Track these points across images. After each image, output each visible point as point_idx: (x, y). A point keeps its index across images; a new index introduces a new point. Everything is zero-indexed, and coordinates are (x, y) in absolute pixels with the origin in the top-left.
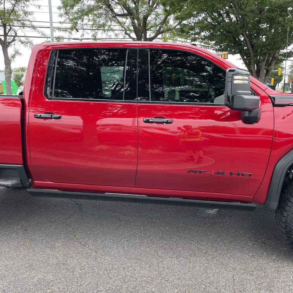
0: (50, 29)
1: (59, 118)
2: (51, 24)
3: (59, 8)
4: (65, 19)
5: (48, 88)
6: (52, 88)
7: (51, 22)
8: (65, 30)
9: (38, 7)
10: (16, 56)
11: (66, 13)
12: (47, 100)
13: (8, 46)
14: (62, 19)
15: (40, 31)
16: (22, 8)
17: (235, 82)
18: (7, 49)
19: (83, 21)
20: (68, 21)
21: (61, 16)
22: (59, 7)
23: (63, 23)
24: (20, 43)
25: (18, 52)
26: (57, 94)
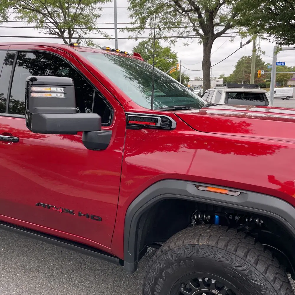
2: (116, 26)
3: (129, 9)
4: (136, 19)
7: (116, 23)
8: (133, 30)
14: (133, 20)
15: (103, 33)
20: (138, 21)
21: (131, 16)
22: (128, 7)
23: (134, 23)
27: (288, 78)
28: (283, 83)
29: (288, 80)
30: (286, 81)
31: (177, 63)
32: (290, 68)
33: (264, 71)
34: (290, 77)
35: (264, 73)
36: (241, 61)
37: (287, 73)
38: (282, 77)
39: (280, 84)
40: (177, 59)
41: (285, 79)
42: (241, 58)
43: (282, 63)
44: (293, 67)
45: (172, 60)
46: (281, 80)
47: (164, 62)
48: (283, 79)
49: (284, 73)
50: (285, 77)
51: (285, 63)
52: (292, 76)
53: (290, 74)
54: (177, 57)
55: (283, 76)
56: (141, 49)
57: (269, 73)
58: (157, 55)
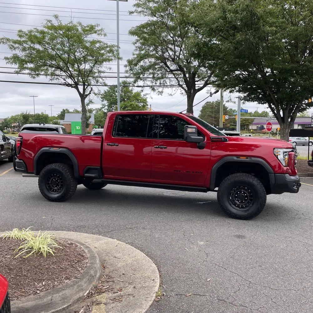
0: (117, 78)
1: (118, 145)
3: (126, 66)
5: (114, 132)
6: (115, 132)
9: (109, 69)
10: (90, 105)
11: (131, 70)
12: (113, 137)
13: (85, 98)
16: (97, 68)
17: (188, 131)
18: (84, 100)
19: (144, 75)
20: (132, 75)
21: (127, 72)
24: (94, 94)
25: (91, 101)
26: (118, 135)
27: (249, 123)
28: (246, 127)
29: (249, 124)
30: (248, 125)
31: (147, 107)
32: (250, 113)
33: (229, 116)
34: (251, 122)
35: (228, 118)
36: (206, 106)
37: (248, 118)
38: (244, 122)
39: (243, 128)
40: (147, 103)
41: (247, 123)
42: (206, 103)
43: (245, 110)
44: (253, 113)
45: (142, 104)
46: (244, 125)
47: (135, 106)
48: (245, 124)
49: (245, 118)
50: (247, 121)
51: (247, 110)
52: (254, 121)
53: (251, 119)
54: (147, 102)
55: (244, 120)
56: (111, 92)
57: (233, 118)
58: (128, 99)
